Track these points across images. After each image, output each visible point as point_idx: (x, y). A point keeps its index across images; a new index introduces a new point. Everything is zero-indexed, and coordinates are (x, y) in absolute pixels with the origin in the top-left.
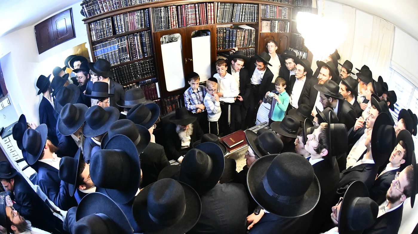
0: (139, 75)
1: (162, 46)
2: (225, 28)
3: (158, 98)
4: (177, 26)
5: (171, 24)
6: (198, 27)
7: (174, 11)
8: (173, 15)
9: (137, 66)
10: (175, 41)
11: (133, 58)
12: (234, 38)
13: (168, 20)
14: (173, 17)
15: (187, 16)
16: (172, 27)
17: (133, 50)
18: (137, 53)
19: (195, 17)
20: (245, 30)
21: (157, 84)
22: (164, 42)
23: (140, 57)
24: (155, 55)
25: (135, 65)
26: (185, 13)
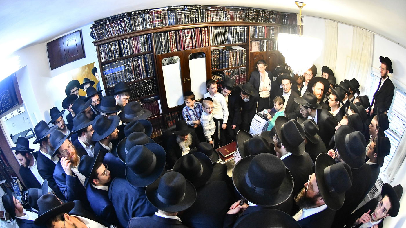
0: (143, 93)
1: (163, 67)
2: (219, 50)
3: (160, 114)
4: (176, 49)
5: (171, 48)
6: (194, 50)
7: (173, 36)
8: (172, 39)
9: (142, 85)
10: (175, 63)
11: (138, 78)
12: (227, 58)
13: (168, 44)
14: (172, 41)
15: (184, 40)
16: (171, 50)
17: (138, 71)
18: (141, 73)
19: (191, 41)
20: (236, 51)
21: (159, 101)
22: (165, 64)
23: (144, 77)
24: (157, 76)
25: (139, 84)
26: (182, 37)
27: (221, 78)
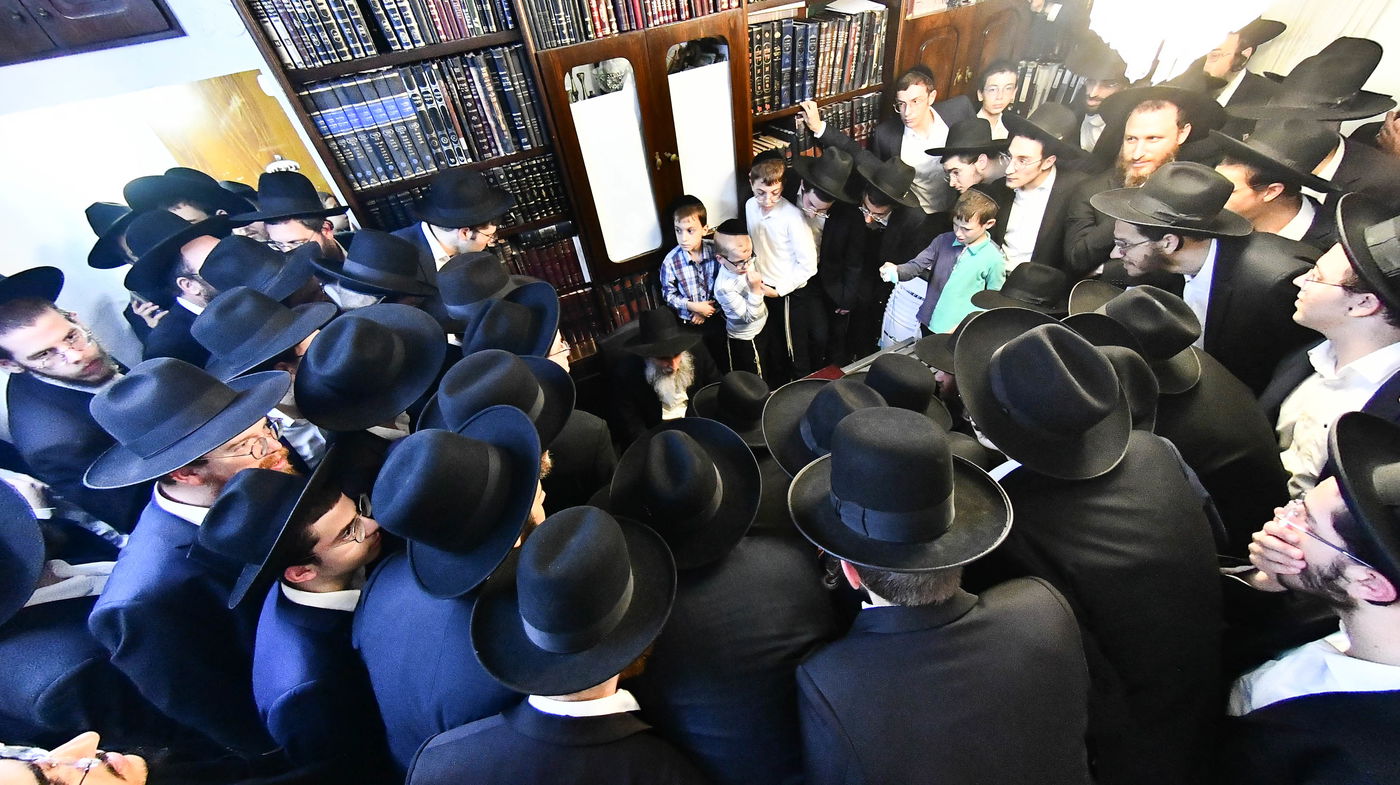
1: (573, 106)
2: (779, 21)
3: (584, 285)
4: (614, 26)
5: (593, 19)
6: (685, 28)
9: (503, 181)
10: (617, 90)
11: (482, 152)
12: (811, 59)
16: (596, 30)
17: (476, 123)
18: (492, 134)
20: (848, 19)
21: (576, 240)
22: (580, 95)
23: (505, 149)
24: (557, 144)
25: (493, 176)
27: (787, 145)
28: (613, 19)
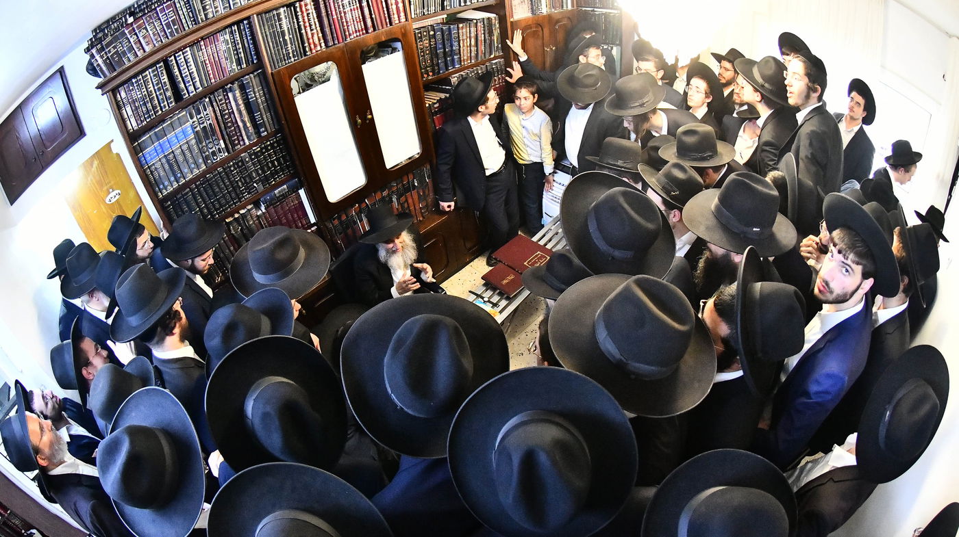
0: (255, 182)
1: (297, 99)
2: (432, 26)
3: (311, 225)
4: (323, 45)
5: (309, 44)
6: (370, 38)
7: (310, 11)
8: (309, 20)
9: (248, 162)
10: (324, 82)
11: (234, 145)
12: (456, 44)
13: (301, 35)
14: (310, 26)
15: (341, 17)
16: (311, 50)
17: (230, 127)
18: (240, 132)
19: (360, 15)
20: (475, 21)
21: (302, 192)
23: (248, 138)
24: (286, 126)
25: (242, 161)
26: (336, 10)
27: (448, 95)
28: (322, 41)
